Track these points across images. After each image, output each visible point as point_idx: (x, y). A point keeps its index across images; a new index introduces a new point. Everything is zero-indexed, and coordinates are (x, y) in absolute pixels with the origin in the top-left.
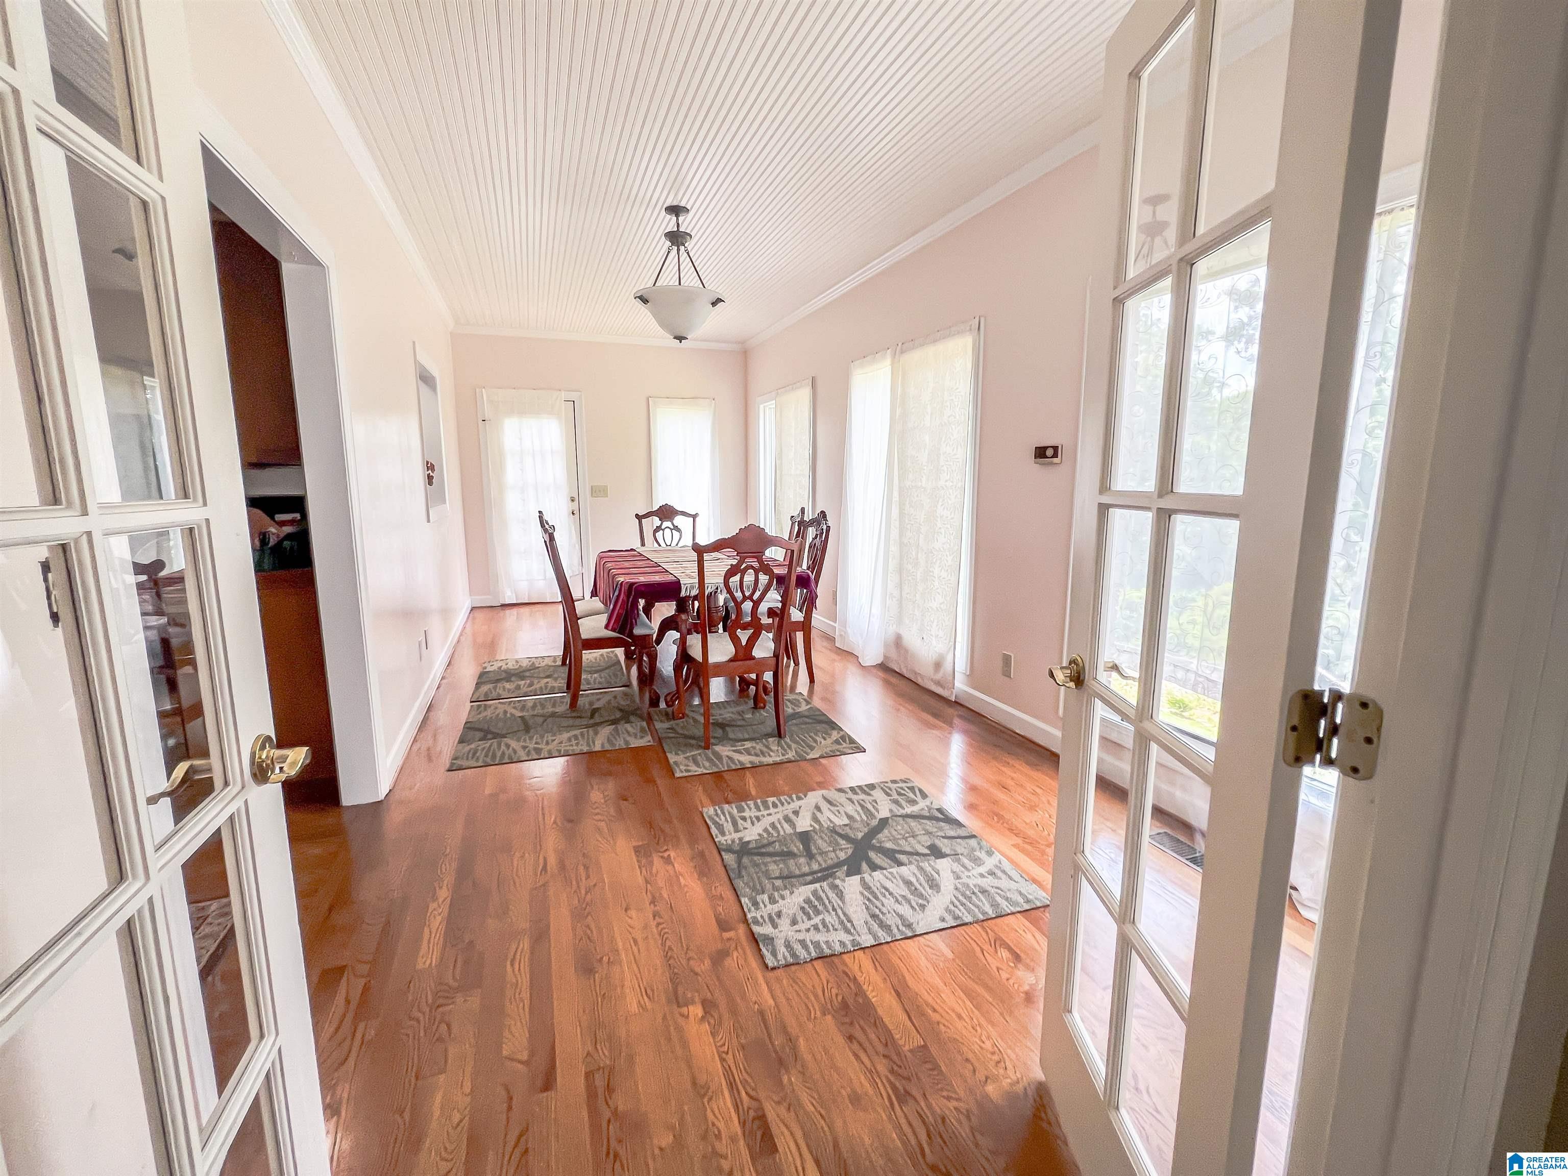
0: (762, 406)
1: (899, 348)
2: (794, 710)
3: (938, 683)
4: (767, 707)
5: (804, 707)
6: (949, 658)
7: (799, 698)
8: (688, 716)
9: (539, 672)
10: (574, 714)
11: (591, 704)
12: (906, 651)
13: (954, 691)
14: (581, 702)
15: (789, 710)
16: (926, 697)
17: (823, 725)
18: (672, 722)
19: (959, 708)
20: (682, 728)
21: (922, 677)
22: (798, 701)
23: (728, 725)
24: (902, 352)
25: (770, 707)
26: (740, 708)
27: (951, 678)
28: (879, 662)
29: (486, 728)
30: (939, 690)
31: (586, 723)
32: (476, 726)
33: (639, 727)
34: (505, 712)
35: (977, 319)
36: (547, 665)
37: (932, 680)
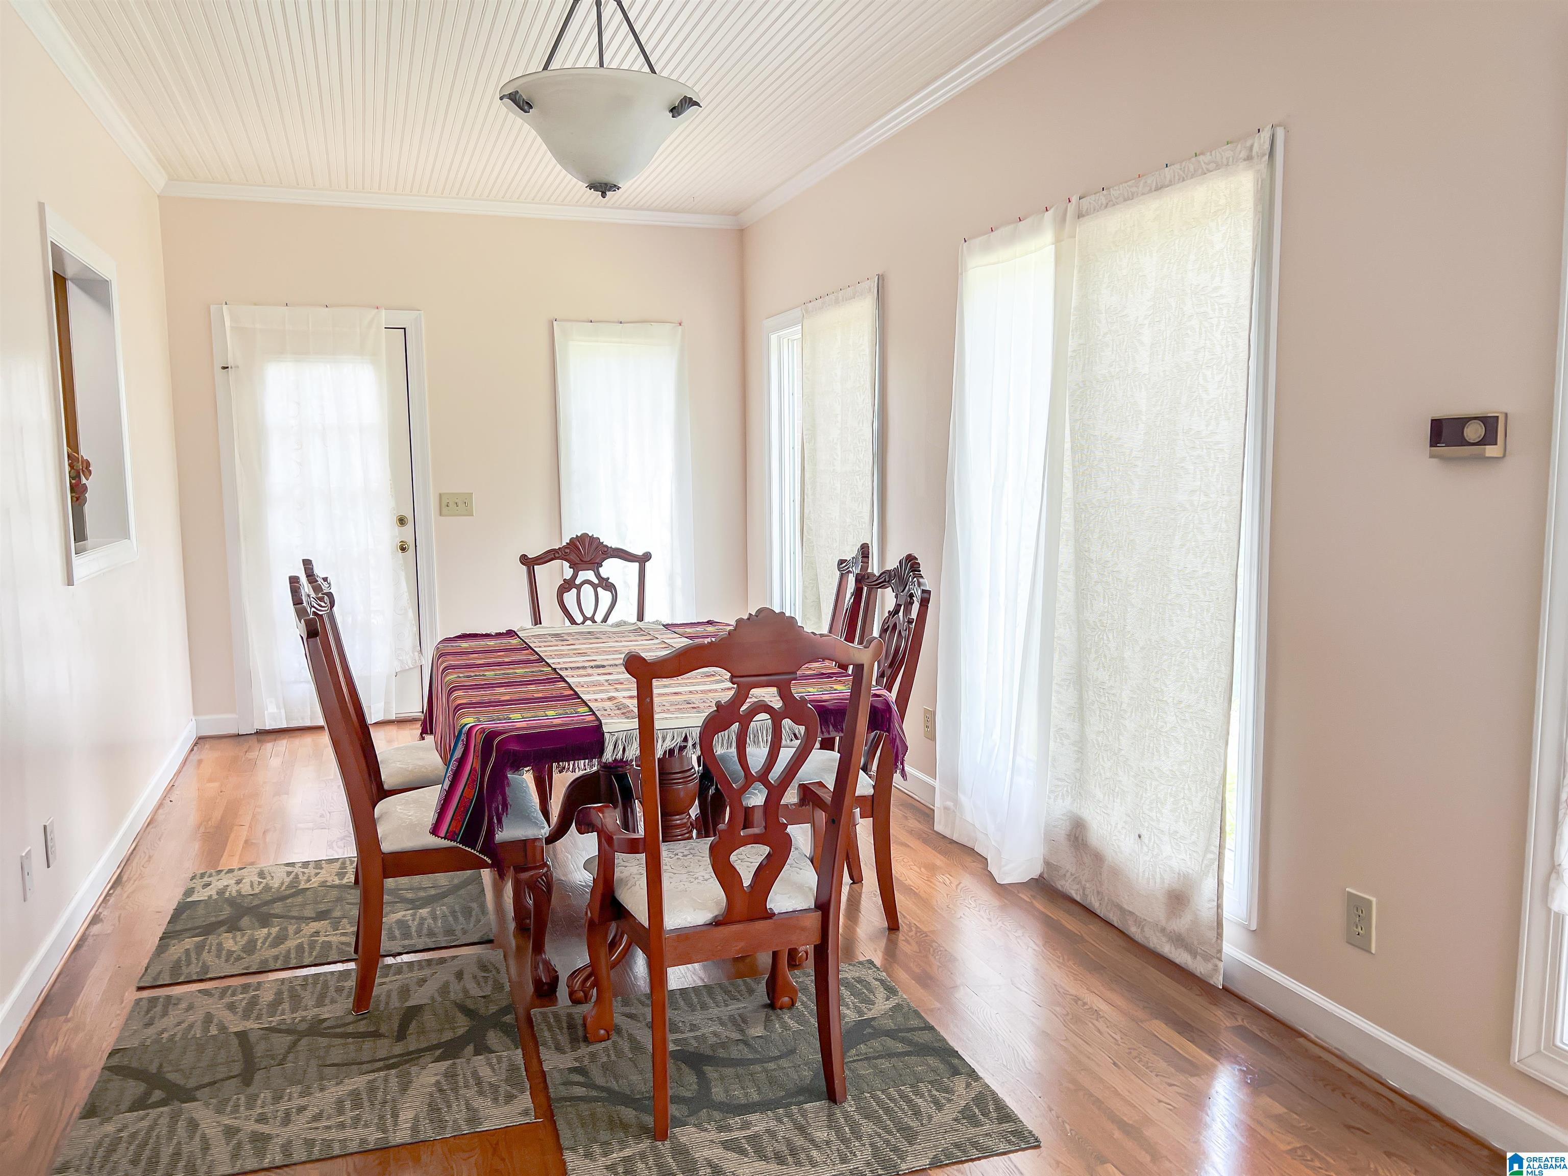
0: (774, 338)
1: (1071, 208)
2: (860, 1013)
3: (1179, 940)
4: (798, 1004)
5: (881, 1005)
6: (1209, 886)
7: (869, 975)
8: (619, 1031)
9: (303, 905)
10: (362, 1027)
11: (405, 992)
12: (1098, 858)
13: (1221, 965)
14: (383, 987)
15: (850, 1015)
16: (1154, 974)
17: (931, 1060)
18: (584, 1050)
19: (1237, 1007)
20: (605, 1067)
21: (1139, 922)
22: (867, 985)
23: (710, 1060)
24: (1080, 216)
25: (806, 1004)
26: (734, 1007)
27: (1212, 935)
28: (1035, 875)
29: (153, 1069)
30: (1181, 957)
31: (382, 1053)
32: (134, 1065)
33: (504, 1065)
34: (208, 1019)
35: (1266, 135)
36: (323, 884)
37: (1163, 930)
